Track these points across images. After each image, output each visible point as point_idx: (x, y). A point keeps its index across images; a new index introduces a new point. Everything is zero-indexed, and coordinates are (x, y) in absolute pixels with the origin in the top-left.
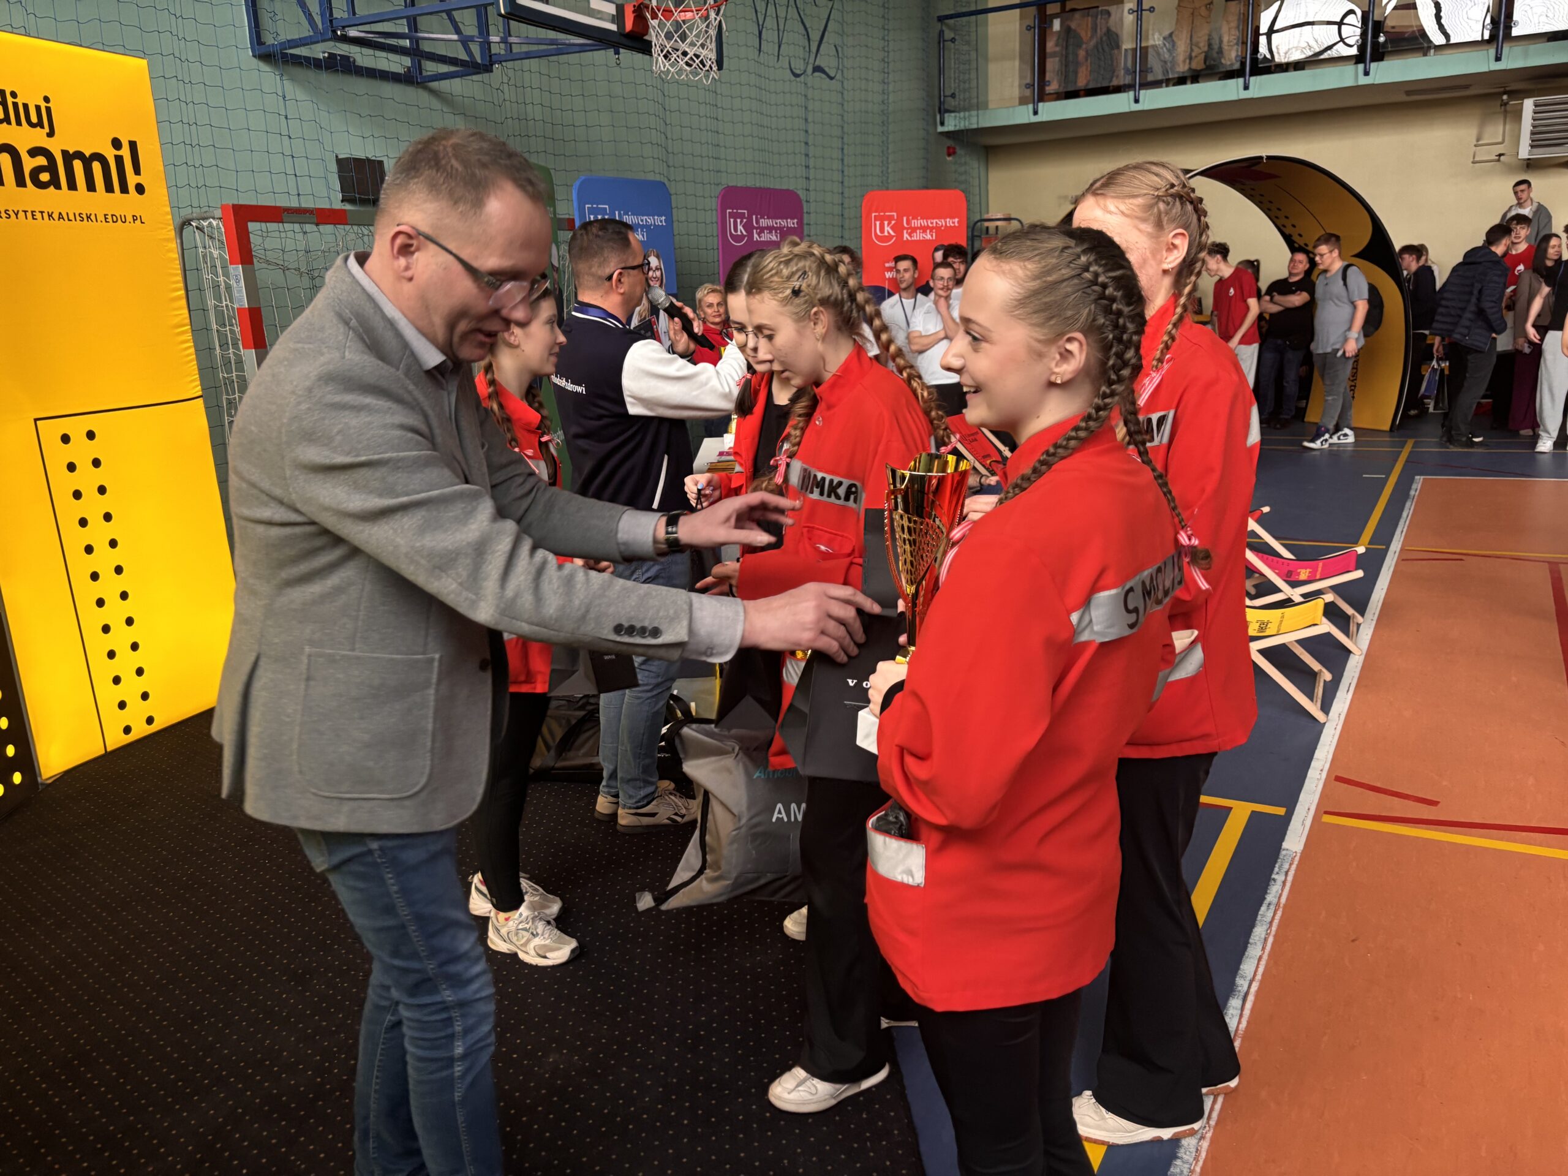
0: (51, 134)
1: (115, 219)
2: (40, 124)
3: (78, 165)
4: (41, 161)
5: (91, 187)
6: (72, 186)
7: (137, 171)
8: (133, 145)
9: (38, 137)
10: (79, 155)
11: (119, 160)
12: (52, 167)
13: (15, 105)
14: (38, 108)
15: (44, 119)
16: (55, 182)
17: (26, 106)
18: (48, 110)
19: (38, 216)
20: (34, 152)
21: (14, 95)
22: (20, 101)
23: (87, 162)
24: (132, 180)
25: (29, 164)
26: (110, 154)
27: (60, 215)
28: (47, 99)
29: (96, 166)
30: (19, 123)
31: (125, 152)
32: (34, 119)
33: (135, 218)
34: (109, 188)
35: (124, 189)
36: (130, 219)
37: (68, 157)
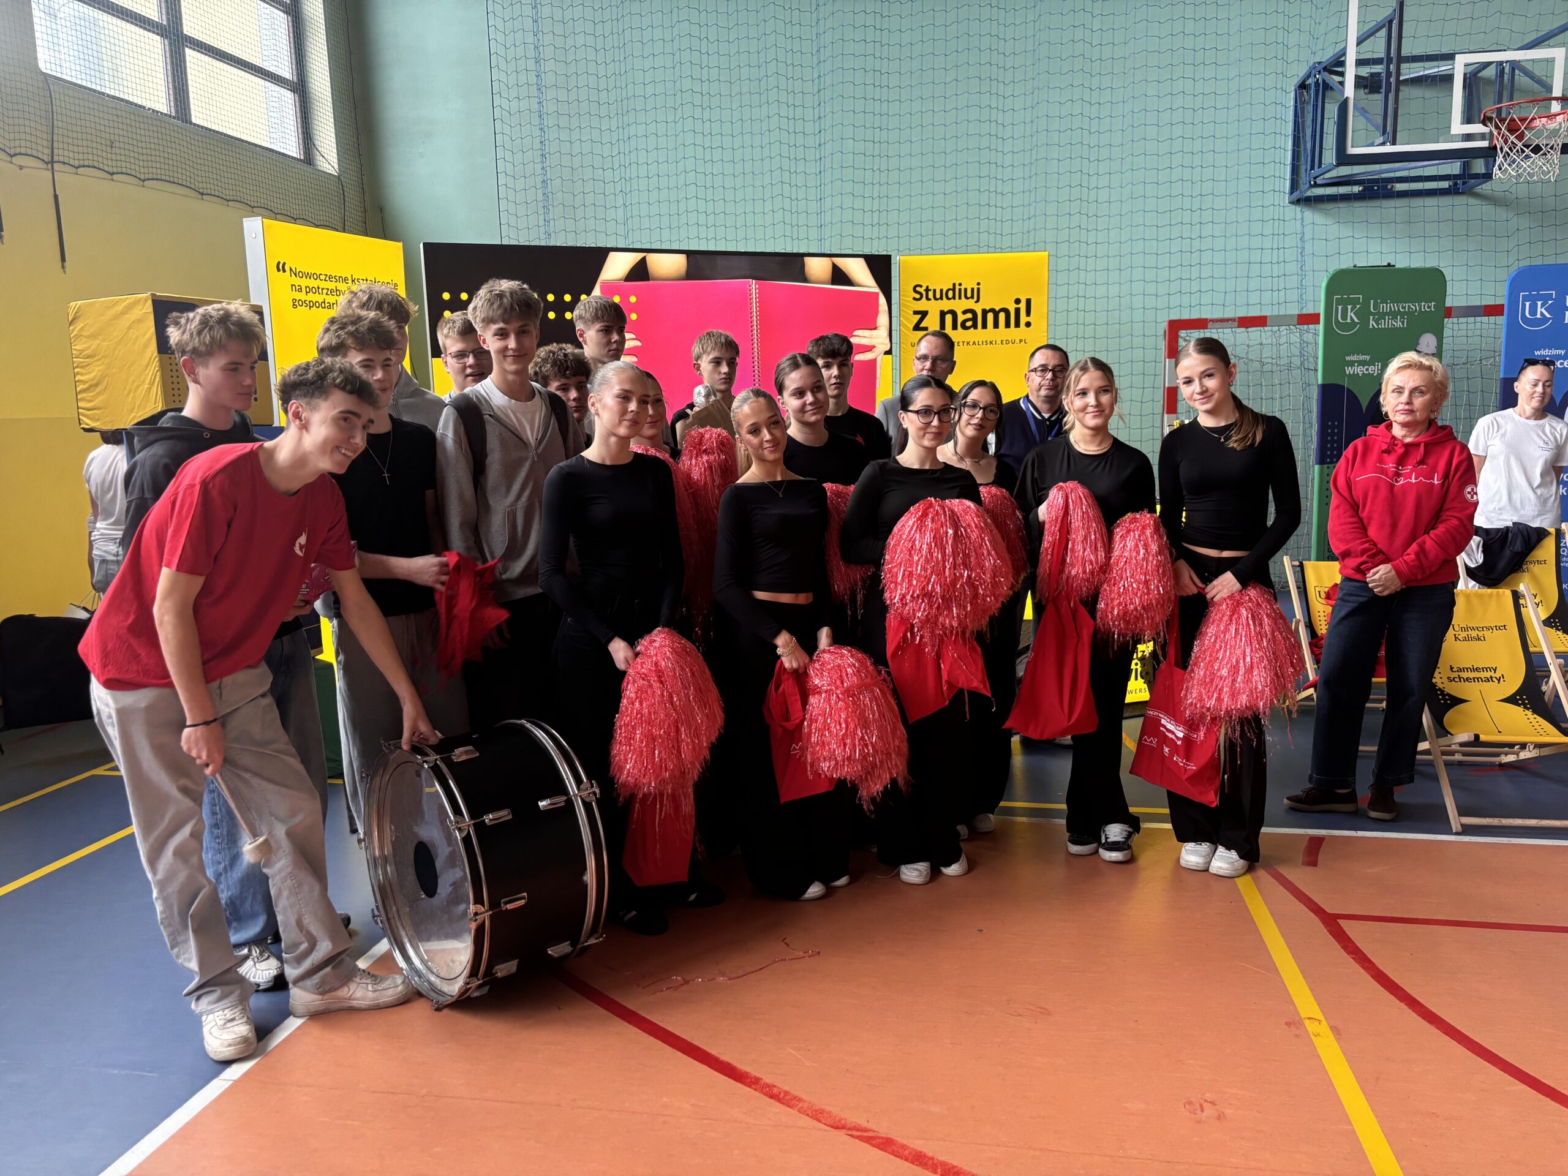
0: (978, 301)
1: (1007, 342)
2: (972, 297)
3: (990, 316)
4: (969, 316)
5: (996, 325)
6: (984, 326)
7: (1028, 313)
8: (1028, 301)
9: (970, 304)
10: (992, 310)
11: (1017, 311)
12: (974, 319)
13: (960, 290)
14: (973, 289)
15: (976, 295)
16: (975, 326)
17: (966, 290)
18: (978, 289)
19: (961, 344)
20: (964, 312)
21: (960, 285)
22: (963, 287)
23: (996, 314)
24: (1024, 319)
25: (961, 318)
26: (1012, 309)
27: (974, 343)
28: (979, 284)
29: (1002, 316)
30: (960, 298)
31: (1023, 306)
32: (969, 295)
33: (1021, 341)
34: (1008, 325)
35: (1017, 325)
36: (1017, 341)
37: (985, 313)
